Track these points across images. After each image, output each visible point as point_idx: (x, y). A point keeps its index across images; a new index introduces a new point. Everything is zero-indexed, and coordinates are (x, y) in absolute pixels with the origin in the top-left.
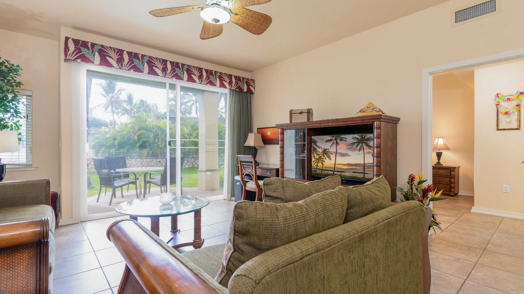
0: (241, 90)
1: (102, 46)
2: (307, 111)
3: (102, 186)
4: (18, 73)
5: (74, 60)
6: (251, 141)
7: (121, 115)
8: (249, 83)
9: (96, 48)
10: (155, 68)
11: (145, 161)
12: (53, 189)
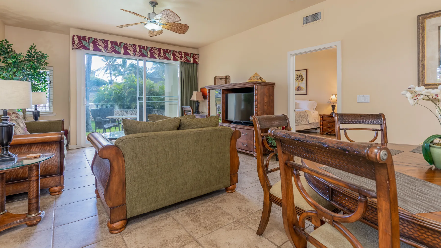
0: (189, 62)
1: (95, 39)
2: (225, 77)
3: (97, 127)
4: (46, 58)
5: (78, 48)
6: (195, 96)
7: (117, 76)
8: (195, 57)
9: (91, 40)
10: (128, 50)
11: (134, 113)
12: (65, 127)
